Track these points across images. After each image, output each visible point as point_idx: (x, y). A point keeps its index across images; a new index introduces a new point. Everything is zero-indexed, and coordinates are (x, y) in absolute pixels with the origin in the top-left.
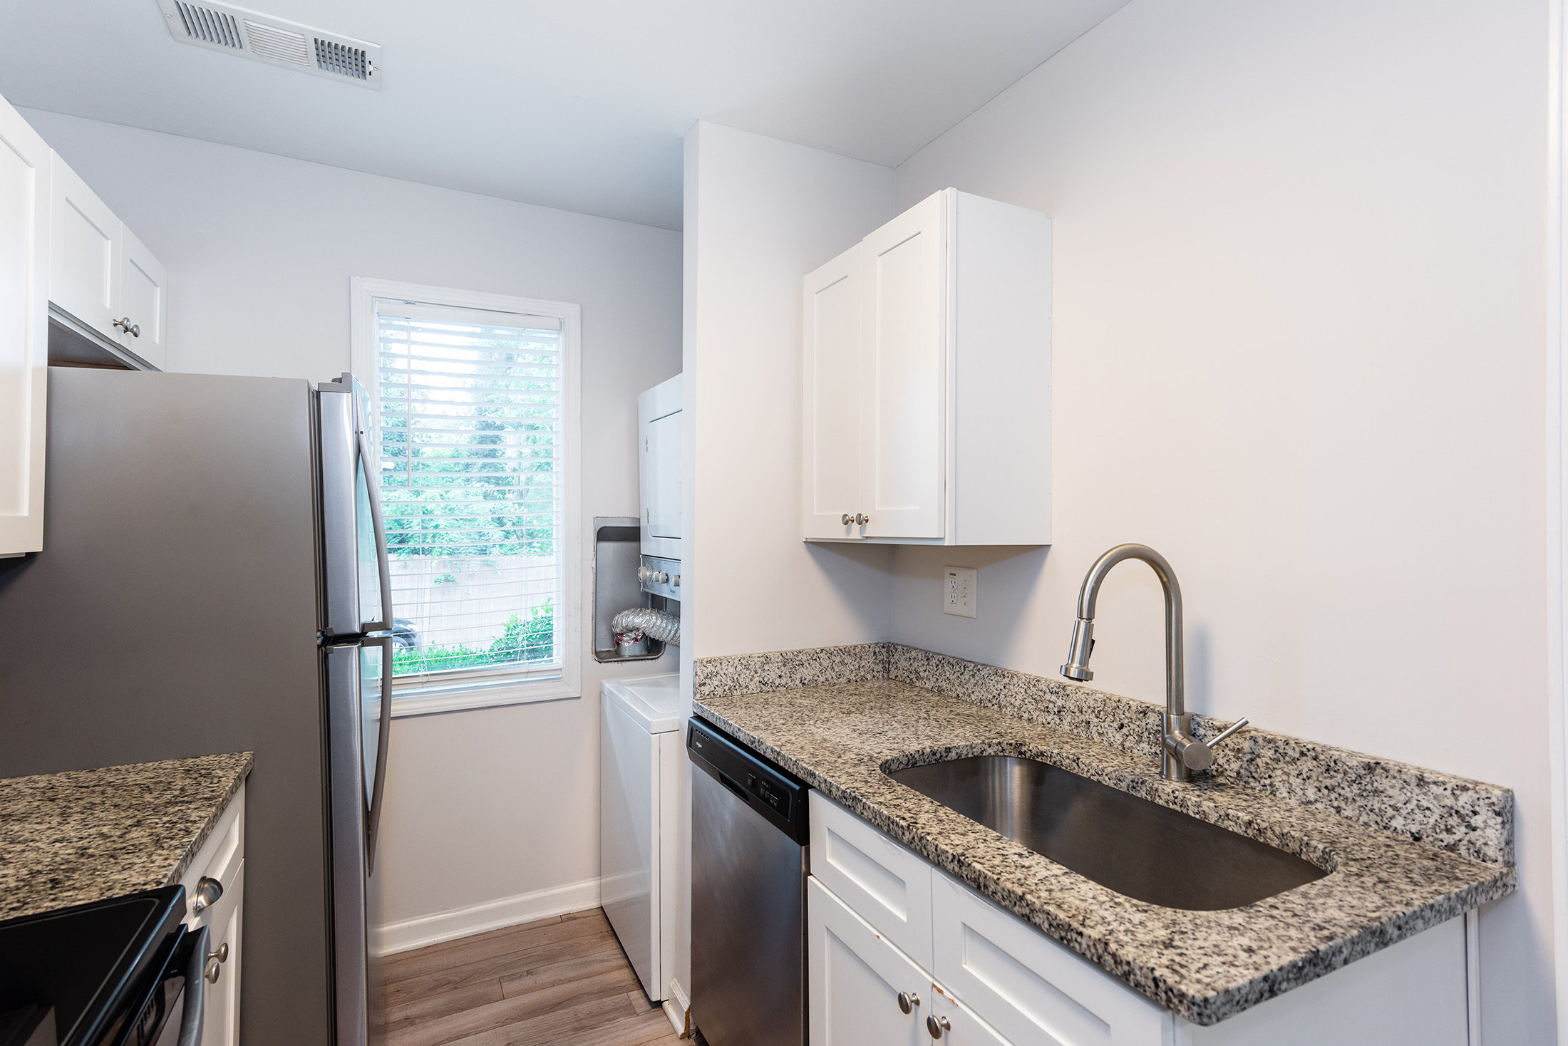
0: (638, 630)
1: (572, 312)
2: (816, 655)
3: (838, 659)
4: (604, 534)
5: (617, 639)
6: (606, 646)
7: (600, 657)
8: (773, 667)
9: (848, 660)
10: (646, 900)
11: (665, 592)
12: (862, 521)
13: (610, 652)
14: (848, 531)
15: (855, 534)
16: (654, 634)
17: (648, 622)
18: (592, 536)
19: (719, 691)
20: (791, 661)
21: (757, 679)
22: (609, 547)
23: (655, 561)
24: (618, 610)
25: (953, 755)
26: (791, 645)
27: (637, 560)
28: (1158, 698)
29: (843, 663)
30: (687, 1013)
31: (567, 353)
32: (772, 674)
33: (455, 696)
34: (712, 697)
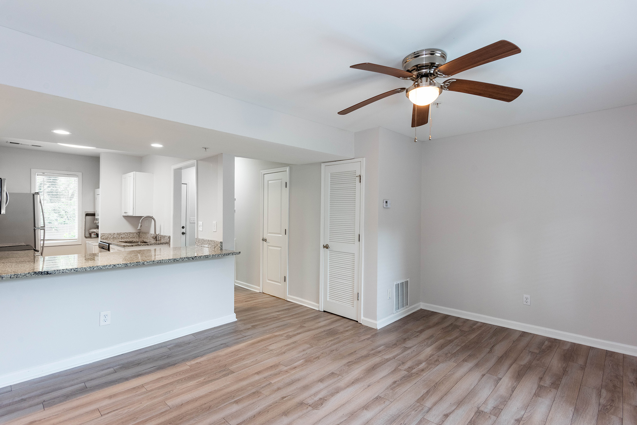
0: (95, 232)
1: (80, 174)
2: (124, 233)
4: (87, 215)
5: (90, 234)
6: (88, 235)
7: (86, 237)
11: (98, 225)
12: (126, 213)
15: (126, 215)
16: (98, 233)
17: (97, 230)
18: (84, 215)
19: (105, 238)
20: (119, 234)
21: (112, 237)
22: (88, 217)
23: (98, 219)
24: (90, 229)
26: (119, 232)
27: (94, 219)
29: (130, 235)
31: (79, 181)
32: (115, 236)
33: (53, 244)
34: (103, 239)
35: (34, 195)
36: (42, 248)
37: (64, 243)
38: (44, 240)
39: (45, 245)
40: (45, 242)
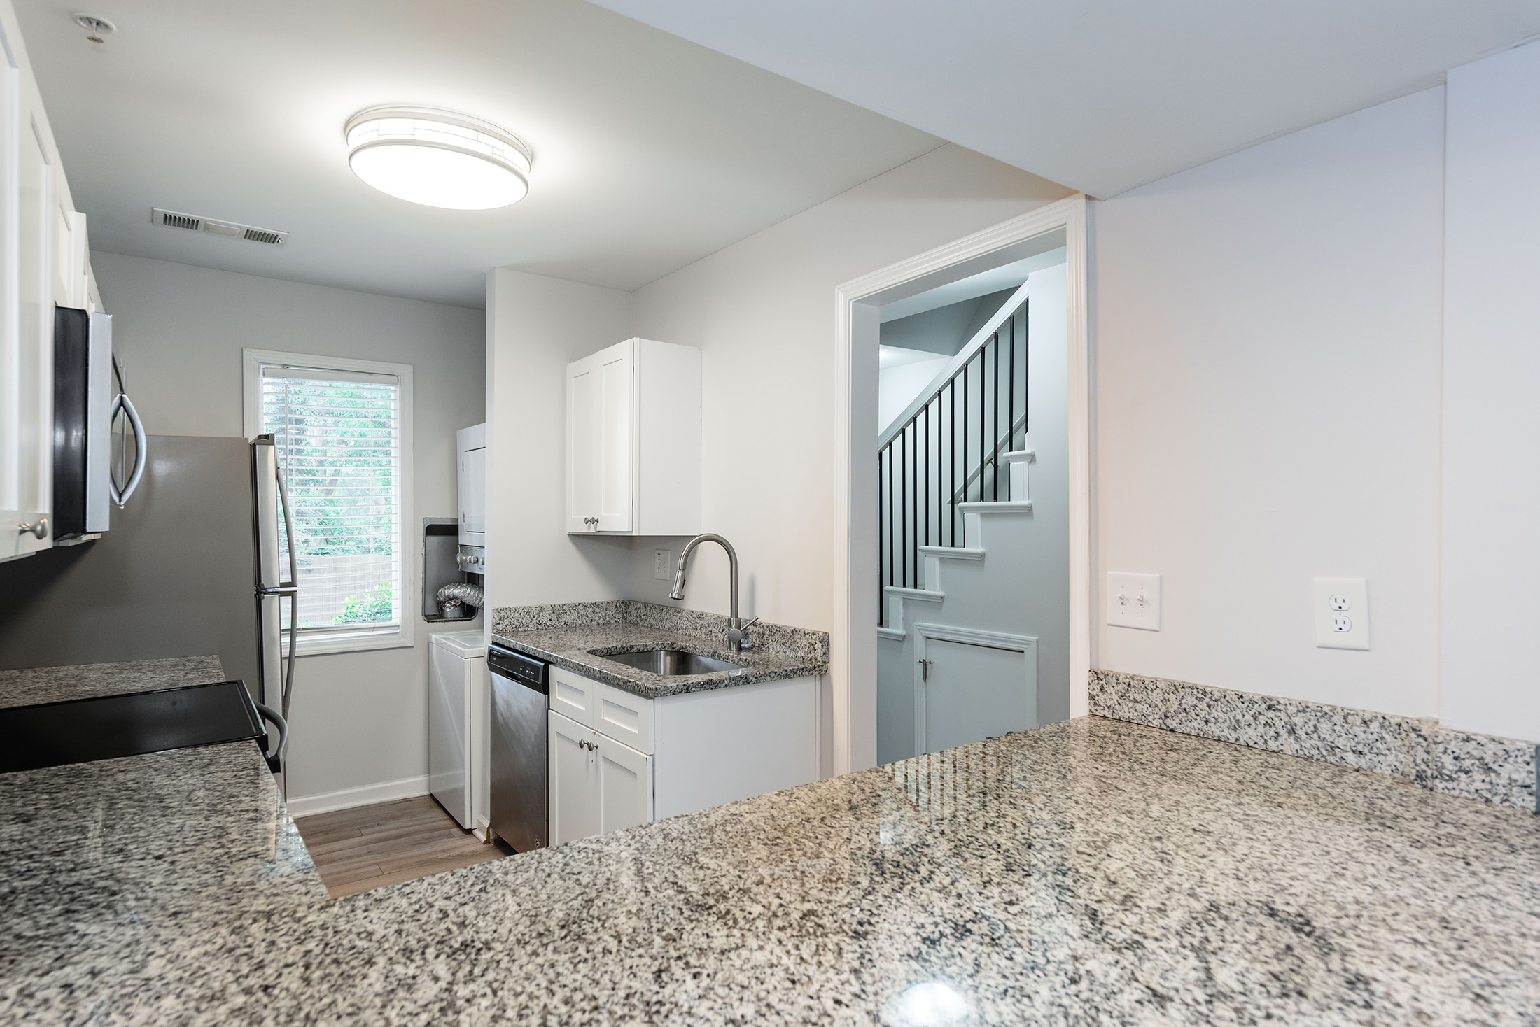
0: (457, 598)
1: (406, 371)
2: (575, 607)
3: (590, 610)
4: (431, 530)
5: (441, 606)
6: (432, 611)
7: (429, 618)
8: (546, 614)
9: (597, 610)
10: (462, 790)
11: (476, 570)
12: (593, 521)
13: (436, 613)
14: (589, 528)
15: (592, 530)
16: (469, 601)
17: (464, 592)
18: (422, 532)
19: (509, 628)
20: (557, 610)
21: (534, 621)
22: (434, 540)
23: (469, 548)
24: (442, 585)
25: (635, 649)
26: (558, 601)
27: (456, 548)
28: (727, 613)
29: (594, 612)
30: (488, 828)
31: (402, 401)
32: (545, 619)
33: (320, 644)
34: (504, 632)
35: (253, 447)
36: (286, 662)
37: (357, 641)
38: (293, 632)
39: (298, 652)
40: (298, 639)
